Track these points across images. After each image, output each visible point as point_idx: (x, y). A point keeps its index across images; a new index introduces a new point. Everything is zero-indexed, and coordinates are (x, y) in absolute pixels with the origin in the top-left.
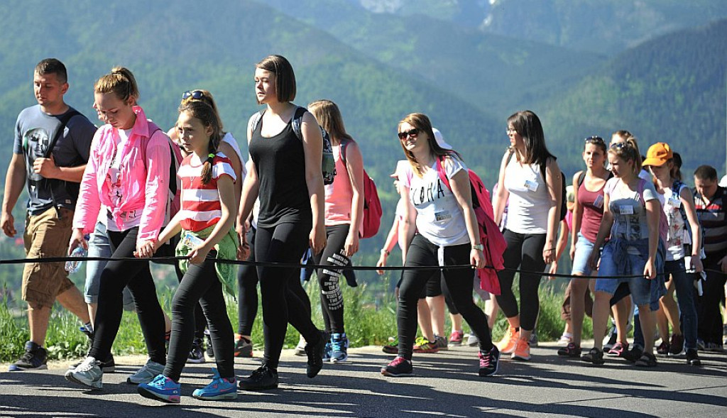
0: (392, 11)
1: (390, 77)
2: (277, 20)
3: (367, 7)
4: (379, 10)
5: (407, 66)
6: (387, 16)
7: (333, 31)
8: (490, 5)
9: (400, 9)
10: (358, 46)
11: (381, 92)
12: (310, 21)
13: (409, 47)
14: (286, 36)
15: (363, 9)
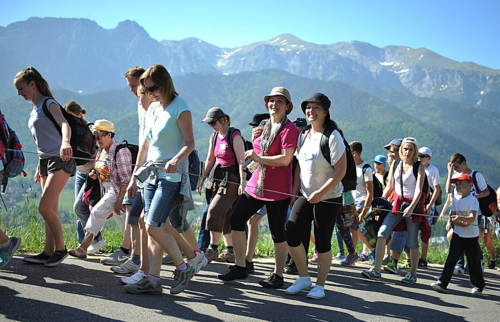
0: (429, 97)
1: (426, 129)
2: (371, 99)
3: (416, 95)
4: (422, 96)
5: (436, 124)
6: (426, 99)
7: (398, 106)
8: (481, 95)
9: (433, 96)
10: (411, 114)
11: (421, 137)
12: (387, 100)
13: (437, 115)
14: (375, 107)
15: (414, 95)
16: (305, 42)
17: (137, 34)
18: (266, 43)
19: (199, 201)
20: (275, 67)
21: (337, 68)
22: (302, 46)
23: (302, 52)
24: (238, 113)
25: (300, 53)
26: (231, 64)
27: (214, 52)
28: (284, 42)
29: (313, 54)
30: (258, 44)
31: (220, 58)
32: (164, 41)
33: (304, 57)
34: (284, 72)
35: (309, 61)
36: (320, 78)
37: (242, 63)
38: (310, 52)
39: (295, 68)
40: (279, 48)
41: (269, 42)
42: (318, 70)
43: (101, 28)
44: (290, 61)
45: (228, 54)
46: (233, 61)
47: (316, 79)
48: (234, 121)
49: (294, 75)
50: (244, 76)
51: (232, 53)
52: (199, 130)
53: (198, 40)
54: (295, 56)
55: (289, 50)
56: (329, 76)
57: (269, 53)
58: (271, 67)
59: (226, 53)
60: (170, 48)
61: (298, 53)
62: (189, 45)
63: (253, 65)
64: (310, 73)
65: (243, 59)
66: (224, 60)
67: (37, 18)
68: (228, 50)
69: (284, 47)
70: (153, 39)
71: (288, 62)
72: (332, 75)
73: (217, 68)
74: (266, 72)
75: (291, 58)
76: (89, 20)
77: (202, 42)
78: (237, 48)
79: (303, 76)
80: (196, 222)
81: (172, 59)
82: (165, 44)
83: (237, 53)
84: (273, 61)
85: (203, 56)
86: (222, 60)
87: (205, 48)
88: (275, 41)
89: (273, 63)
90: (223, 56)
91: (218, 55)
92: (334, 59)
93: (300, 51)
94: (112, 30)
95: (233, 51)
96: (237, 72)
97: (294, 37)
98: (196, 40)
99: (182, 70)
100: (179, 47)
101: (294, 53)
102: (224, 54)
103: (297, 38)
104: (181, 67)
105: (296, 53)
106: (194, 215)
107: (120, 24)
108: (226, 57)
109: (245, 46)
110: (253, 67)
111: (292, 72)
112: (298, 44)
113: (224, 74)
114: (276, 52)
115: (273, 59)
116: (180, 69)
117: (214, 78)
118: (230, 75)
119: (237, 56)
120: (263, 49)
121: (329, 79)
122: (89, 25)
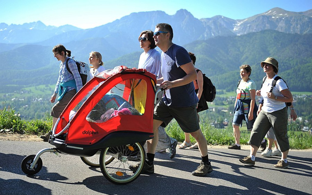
16: (288, 11)
17: (187, 16)
18: (263, 15)
19: (225, 110)
20: (269, 28)
21: (310, 26)
22: (286, 14)
23: (287, 18)
24: (247, 58)
25: (285, 18)
26: (242, 28)
27: (231, 23)
28: (274, 12)
29: (293, 18)
30: (259, 16)
31: (235, 26)
32: (202, 19)
33: (288, 21)
34: (275, 31)
35: (291, 23)
36: (299, 33)
37: (248, 27)
38: (291, 17)
39: (282, 28)
40: (271, 17)
41: (265, 13)
42: (297, 28)
43: (167, 15)
44: (279, 24)
45: (240, 23)
46: (242, 27)
47: (296, 34)
48: (245, 62)
49: (281, 32)
50: (250, 35)
51: (242, 22)
52: (224, 68)
53: (222, 16)
54: (282, 21)
55: (277, 17)
56: (304, 31)
57: (265, 21)
58: (266, 28)
59: (238, 22)
60: (205, 23)
61: (283, 19)
62: (216, 20)
63: (255, 28)
64: (291, 30)
65: (249, 25)
66: (237, 27)
67: (135, 13)
68: (240, 21)
69: (274, 16)
70: (196, 18)
71: (277, 24)
72: (307, 30)
73: (233, 32)
74: (263, 32)
75: (279, 22)
76: (161, 11)
77: (224, 17)
78: (245, 19)
79: (287, 32)
80: (224, 121)
81: (207, 28)
82: (203, 21)
83: (244, 22)
84: (267, 25)
85: (225, 25)
86: (236, 27)
87: (225, 20)
88: (268, 13)
89: (268, 26)
90: (236, 24)
91: (233, 24)
92: (307, 20)
93: (285, 17)
94: (173, 15)
95: (242, 21)
96: (245, 33)
97: (280, 9)
98: (220, 16)
99: (213, 35)
100: (210, 22)
101: (281, 19)
102: (237, 23)
103: (283, 9)
104: (212, 33)
105: (282, 19)
106: (223, 117)
107: (178, 12)
108: (239, 25)
109: (250, 17)
110: (255, 30)
111: (280, 30)
112: (283, 13)
113: (237, 35)
114: (269, 19)
115: (267, 23)
116: (211, 34)
117: (232, 38)
118: (241, 36)
119: (245, 24)
120: (261, 18)
121: (305, 33)
122: (161, 13)
